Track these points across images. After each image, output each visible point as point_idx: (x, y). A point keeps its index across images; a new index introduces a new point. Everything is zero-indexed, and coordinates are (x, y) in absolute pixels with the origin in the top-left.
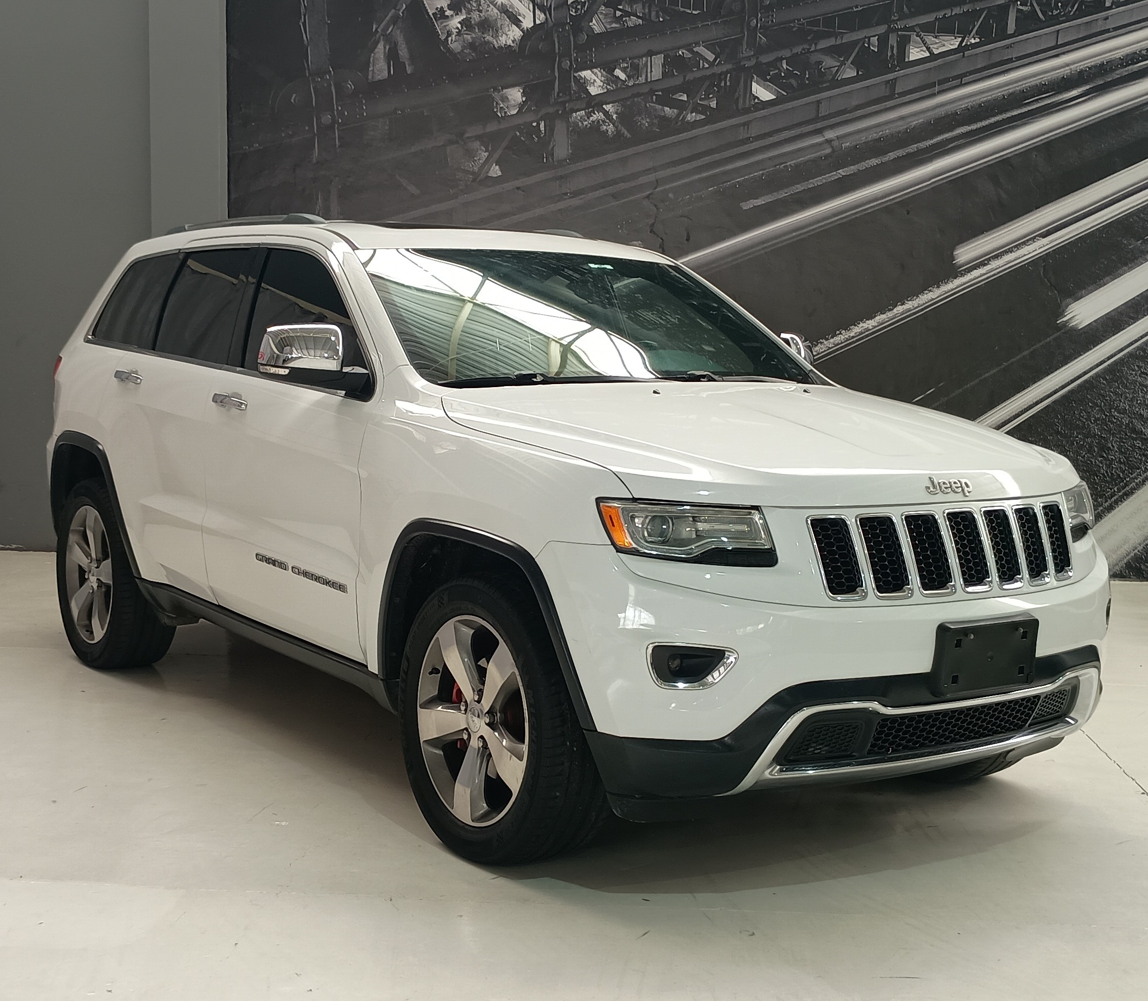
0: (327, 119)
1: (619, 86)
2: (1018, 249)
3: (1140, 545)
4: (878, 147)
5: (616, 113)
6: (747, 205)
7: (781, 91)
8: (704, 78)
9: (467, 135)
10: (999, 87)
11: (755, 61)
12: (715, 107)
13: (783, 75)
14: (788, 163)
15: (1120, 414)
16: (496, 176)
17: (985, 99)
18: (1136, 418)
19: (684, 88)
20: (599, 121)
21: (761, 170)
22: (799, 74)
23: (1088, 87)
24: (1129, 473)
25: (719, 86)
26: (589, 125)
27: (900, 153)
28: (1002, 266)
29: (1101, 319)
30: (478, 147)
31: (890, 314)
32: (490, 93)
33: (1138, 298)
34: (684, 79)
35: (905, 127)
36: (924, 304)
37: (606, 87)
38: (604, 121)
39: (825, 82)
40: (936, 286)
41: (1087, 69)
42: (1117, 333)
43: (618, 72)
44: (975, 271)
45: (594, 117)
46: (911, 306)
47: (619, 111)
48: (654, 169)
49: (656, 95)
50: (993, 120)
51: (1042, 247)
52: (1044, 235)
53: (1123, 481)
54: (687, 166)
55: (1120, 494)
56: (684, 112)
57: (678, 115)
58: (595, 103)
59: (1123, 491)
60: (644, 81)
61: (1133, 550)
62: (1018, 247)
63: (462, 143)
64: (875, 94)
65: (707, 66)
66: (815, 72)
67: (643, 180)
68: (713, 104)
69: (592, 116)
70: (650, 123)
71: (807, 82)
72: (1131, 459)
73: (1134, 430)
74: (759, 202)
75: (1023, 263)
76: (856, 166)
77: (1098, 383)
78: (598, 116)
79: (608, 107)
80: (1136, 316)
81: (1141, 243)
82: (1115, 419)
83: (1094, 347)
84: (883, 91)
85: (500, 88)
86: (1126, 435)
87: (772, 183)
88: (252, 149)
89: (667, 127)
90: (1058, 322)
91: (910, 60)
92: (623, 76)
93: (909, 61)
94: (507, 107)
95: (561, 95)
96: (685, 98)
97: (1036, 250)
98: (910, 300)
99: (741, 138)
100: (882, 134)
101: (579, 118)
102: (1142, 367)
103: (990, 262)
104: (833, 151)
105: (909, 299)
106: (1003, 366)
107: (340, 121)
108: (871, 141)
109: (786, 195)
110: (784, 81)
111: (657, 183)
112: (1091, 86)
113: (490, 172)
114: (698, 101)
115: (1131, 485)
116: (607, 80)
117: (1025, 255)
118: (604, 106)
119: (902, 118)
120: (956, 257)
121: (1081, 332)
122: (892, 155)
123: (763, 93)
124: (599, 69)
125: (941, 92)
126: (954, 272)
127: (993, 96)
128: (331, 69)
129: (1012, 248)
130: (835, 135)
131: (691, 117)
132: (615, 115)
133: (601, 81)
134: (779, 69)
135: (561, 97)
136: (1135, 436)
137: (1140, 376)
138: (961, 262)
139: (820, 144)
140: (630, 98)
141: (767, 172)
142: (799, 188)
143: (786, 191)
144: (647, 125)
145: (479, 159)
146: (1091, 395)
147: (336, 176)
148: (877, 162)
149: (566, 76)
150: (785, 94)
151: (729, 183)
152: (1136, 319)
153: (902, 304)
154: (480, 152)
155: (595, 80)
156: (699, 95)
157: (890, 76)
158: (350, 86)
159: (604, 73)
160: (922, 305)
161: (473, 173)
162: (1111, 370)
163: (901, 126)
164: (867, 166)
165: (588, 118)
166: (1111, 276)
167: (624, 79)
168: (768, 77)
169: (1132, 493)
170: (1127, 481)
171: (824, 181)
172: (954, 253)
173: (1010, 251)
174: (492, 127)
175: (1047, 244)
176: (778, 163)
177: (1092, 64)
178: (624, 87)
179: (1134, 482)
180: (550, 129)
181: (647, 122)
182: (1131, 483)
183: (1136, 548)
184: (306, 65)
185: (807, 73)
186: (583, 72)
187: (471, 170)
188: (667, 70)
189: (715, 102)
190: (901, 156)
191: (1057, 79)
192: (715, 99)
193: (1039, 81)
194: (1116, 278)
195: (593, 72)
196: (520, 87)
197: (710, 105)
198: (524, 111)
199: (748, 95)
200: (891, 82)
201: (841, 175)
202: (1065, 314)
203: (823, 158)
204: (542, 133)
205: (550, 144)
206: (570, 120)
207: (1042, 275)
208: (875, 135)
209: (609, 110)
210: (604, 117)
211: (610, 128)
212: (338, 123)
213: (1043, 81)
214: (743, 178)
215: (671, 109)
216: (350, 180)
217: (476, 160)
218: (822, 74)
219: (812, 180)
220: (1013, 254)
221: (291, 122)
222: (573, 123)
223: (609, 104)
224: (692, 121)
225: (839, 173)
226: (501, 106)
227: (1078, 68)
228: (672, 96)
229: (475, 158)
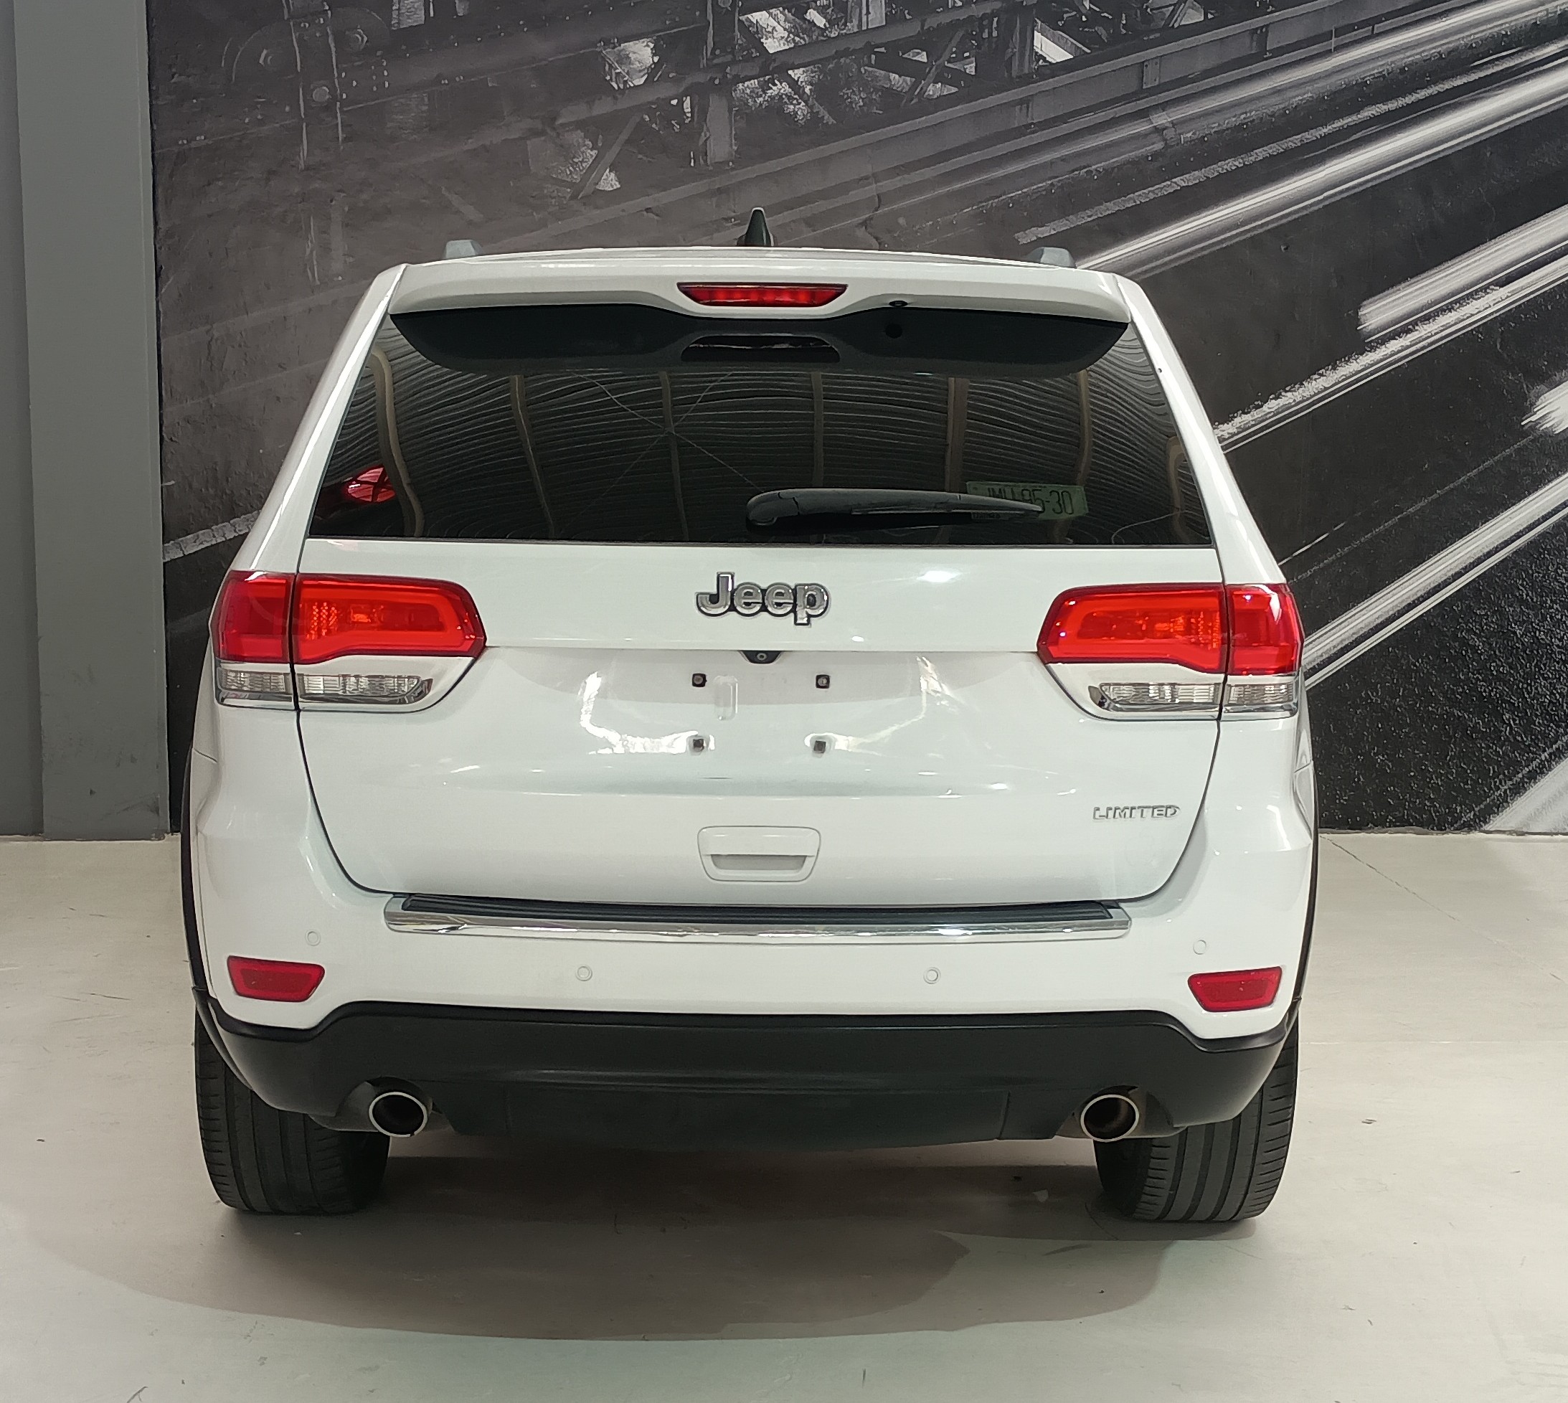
0: (321, 93)
1: (814, 37)
2: (1462, 305)
4: (1238, 139)
5: (811, 84)
6: (1027, 237)
7: (1080, 46)
8: (955, 25)
9: (559, 121)
10: (1432, 39)
12: (973, 73)
13: (1084, 19)
14: (1094, 167)
16: (611, 189)
17: (1409, 59)
19: (924, 41)
20: (781, 96)
21: (1050, 179)
22: (1110, 17)
25: (979, 38)
26: (765, 104)
27: (1274, 149)
28: (1436, 334)
30: (580, 140)
31: (1256, 414)
32: (598, 50)
34: (923, 26)
35: (1282, 106)
36: (1312, 396)
37: (793, 39)
38: (789, 97)
39: (1153, 31)
40: (1330, 367)
43: (813, 15)
44: (1393, 342)
45: (774, 91)
46: (1291, 401)
47: (815, 80)
48: (876, 177)
49: (875, 53)
50: (1422, 94)
51: (1499, 302)
52: (1503, 283)
54: (928, 173)
56: (923, 82)
57: (914, 86)
58: (775, 67)
60: (856, 30)
62: (1461, 302)
63: (553, 134)
64: (1233, 53)
65: (960, 3)
66: (1136, 13)
67: (855, 195)
68: (971, 69)
69: (771, 89)
70: (867, 100)
74: (1046, 231)
75: (1470, 329)
76: (1203, 170)
78: (781, 88)
79: (796, 74)
84: (1247, 47)
85: (616, 40)
87: (1070, 199)
88: (193, 145)
89: (895, 106)
90: (1523, 424)
92: (820, 22)
94: (628, 73)
95: (718, 52)
96: (923, 57)
97: (1490, 306)
98: (1289, 391)
99: (1016, 125)
100: (1244, 118)
101: (748, 91)
103: (1417, 328)
104: (1167, 146)
105: (1287, 389)
106: (1435, 496)
107: (344, 96)
108: (1227, 129)
109: (1089, 219)
110: (1086, 30)
111: (881, 200)
113: (602, 182)
114: (946, 64)
116: (795, 27)
118: (790, 72)
119: (1277, 91)
120: (1362, 319)
122: (1260, 154)
123: (1051, 50)
124: (781, 9)
125: (1340, 48)
126: (1361, 344)
127: (1423, 55)
128: (327, 8)
129: (1451, 303)
130: (1169, 120)
131: (934, 90)
132: (809, 87)
133: (785, 29)
134: (1079, 11)
135: (718, 56)
138: (1370, 327)
139: (1145, 135)
140: (833, 58)
141: (1059, 181)
142: (1111, 207)
143: (1089, 213)
144: (861, 104)
147: (340, 191)
148: (1237, 163)
149: (725, 20)
150: (1089, 51)
151: (996, 200)
153: (1276, 398)
154: (583, 149)
155: (774, 28)
156: (947, 52)
157: (1258, 22)
158: (361, 38)
159: (790, 15)
160: (1308, 399)
161: (571, 185)
163: (1276, 105)
164: (1220, 170)
165: (764, 92)
167: (822, 26)
168: (1061, 23)
171: (1152, 196)
172: (1360, 313)
173: (1449, 308)
174: (603, 107)
175: (1508, 297)
176: (1078, 166)
178: (823, 38)
180: (701, 111)
181: (861, 98)
185: (1124, 15)
186: (754, 14)
187: (569, 180)
188: (894, 12)
189: (974, 64)
190: (1275, 153)
191: (1525, 26)
192: (974, 59)
193: (1496, 29)
195: (770, 14)
196: (650, 39)
197: (965, 69)
198: (655, 79)
199: (1027, 53)
200: (1261, 31)
201: (1178, 185)
202: (1535, 410)
203: (1150, 158)
204: (688, 117)
205: (700, 135)
206: (733, 94)
207: (1498, 346)
208: (1234, 119)
209: (799, 78)
210: (790, 90)
211: (799, 108)
212: (342, 100)
213: (1503, 29)
214: (1020, 192)
215: (900, 76)
216: (364, 196)
217: (577, 163)
218: (1147, 19)
219: (1132, 195)
220: (1454, 313)
221: (260, 97)
222: (739, 100)
223: (799, 68)
224: (935, 97)
225: (1175, 183)
226: (617, 71)
227: (1559, 8)
228: (903, 54)
229: (576, 160)
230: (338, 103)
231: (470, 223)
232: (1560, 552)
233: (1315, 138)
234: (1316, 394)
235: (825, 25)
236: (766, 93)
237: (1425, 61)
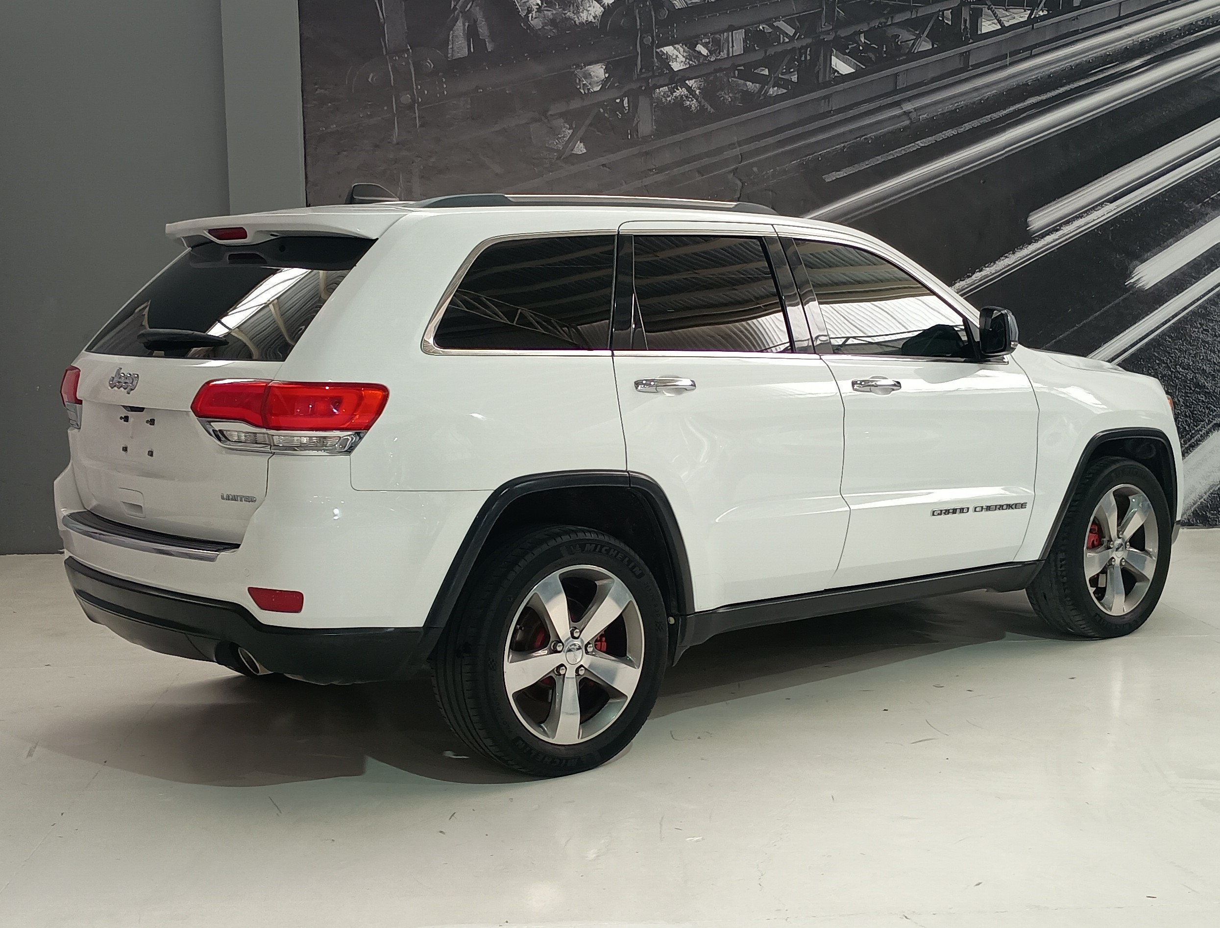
0: (406, 98)
2: (1088, 215)
3: (1205, 493)
4: (954, 118)
5: (699, 88)
6: (830, 178)
7: (859, 64)
8: (784, 53)
9: (550, 113)
10: (1066, 58)
11: (834, 35)
12: (796, 81)
13: (861, 48)
14: (869, 136)
15: (1185, 369)
16: (581, 153)
17: (1053, 70)
18: (1199, 373)
19: (765, 62)
20: (682, 96)
21: (843, 143)
22: (877, 47)
23: (1149, 57)
24: (1194, 425)
25: (799, 60)
26: (672, 101)
27: (976, 123)
28: (1073, 232)
29: (1165, 280)
31: (969, 281)
32: (572, 70)
33: (1200, 259)
34: (766, 53)
35: (979, 98)
36: (1001, 270)
37: (689, 63)
38: (687, 97)
39: (902, 55)
40: (1011, 252)
41: (1148, 40)
42: (1181, 293)
43: (700, 48)
44: (1048, 237)
45: (677, 93)
46: (989, 273)
47: (702, 86)
48: (740, 144)
49: (738, 70)
50: (1061, 90)
51: (1110, 212)
52: (1112, 201)
53: (1189, 434)
54: (771, 140)
55: (1186, 446)
56: (766, 87)
57: (761, 89)
58: (677, 79)
59: (1190, 443)
60: (726, 56)
61: (1200, 499)
62: (1087, 212)
63: (546, 121)
64: (950, 67)
65: (787, 40)
66: (892, 45)
67: (728, 154)
68: (795, 78)
69: (676, 92)
70: (733, 98)
71: (885, 55)
72: (1195, 412)
73: (1197, 385)
74: (841, 174)
75: (1093, 228)
76: (934, 137)
77: (1164, 341)
78: (681, 91)
79: (690, 83)
80: (1197, 276)
81: (1201, 206)
82: (1180, 374)
83: (1160, 306)
84: (958, 64)
85: (583, 65)
86: (1191, 389)
87: (854, 155)
88: (329, 130)
89: (750, 101)
90: (1126, 284)
91: (983, 32)
92: (705, 52)
93: (981, 34)
94: (590, 84)
95: (643, 71)
96: (766, 72)
97: (1105, 215)
98: (987, 267)
99: (822, 112)
100: (957, 106)
101: (662, 94)
102: (1203, 324)
103: (1062, 228)
104: (912, 123)
105: (986, 265)
106: (1075, 328)
107: (420, 100)
108: (947, 112)
109: (867, 167)
110: (863, 55)
111: (743, 157)
112: (1152, 56)
113: (575, 149)
114: (780, 76)
115: (1197, 437)
116: (689, 55)
117: (1094, 220)
118: (687, 82)
119: (976, 89)
120: (1030, 223)
121: (1148, 292)
122: (967, 126)
123: (842, 67)
124: (681, 44)
125: (1012, 64)
126: (1029, 238)
127: (1061, 67)
128: (409, 48)
129: (1081, 213)
130: (913, 107)
131: (773, 91)
132: (698, 91)
133: (683, 56)
134: (857, 43)
135: (644, 73)
136: (1198, 390)
137: (1202, 333)
138: (1035, 228)
139: (899, 116)
140: (712, 73)
141: (848, 144)
142: (880, 159)
143: (867, 163)
144: (730, 100)
145: (564, 137)
146: (1158, 353)
147: (418, 157)
148: (953, 132)
149: (648, 51)
150: (864, 67)
151: (811, 156)
152: (1197, 279)
153: (980, 271)
154: (564, 129)
155: (677, 56)
156: (780, 69)
157: (964, 49)
158: (430, 64)
159: (686, 48)
160: (999, 271)
161: (558, 151)
162: (1175, 328)
163: (976, 97)
164: (943, 136)
165: (672, 94)
166: (1174, 238)
167: (706, 54)
168: (847, 51)
169: (1198, 445)
170: (1192, 433)
171: (903, 152)
172: (1028, 220)
173: (1081, 216)
174: (575, 104)
175: (1115, 209)
176: (859, 135)
177: (1153, 34)
178: (706, 62)
179: (1199, 434)
180: (634, 106)
181: (730, 97)
182: (1196, 435)
183: (1202, 497)
184: (383, 44)
185: (884, 46)
186: (665, 48)
187: (556, 148)
188: (748, 45)
189: (796, 76)
190: (976, 126)
191: (1121, 49)
192: (796, 73)
193: (1104, 52)
194: (1179, 240)
195: (675, 48)
196: (602, 64)
197: (791, 79)
198: (607, 87)
199: (828, 69)
200: (966, 54)
201: (919, 146)
202: (1133, 276)
203: (902, 130)
204: (626, 110)
205: (634, 120)
206: (653, 96)
207: (1110, 238)
208: (951, 106)
209: (692, 85)
210: (687, 93)
211: (693, 103)
212: (418, 103)
213: (1108, 52)
214: (825, 151)
215: (753, 83)
216: (433, 160)
217: (560, 138)
218: (898, 47)
219: (891, 152)
220: (1083, 219)
221: (369, 102)
222: (657, 98)
223: (692, 79)
224: (774, 95)
225: (917, 144)
226: (584, 83)
227: (1140, 39)
228: (754, 70)
229: (559, 136)
230: (416, 105)
231: (497, 174)
232: (1149, 360)
233: (999, 117)
234: (1003, 269)
235: (707, 54)
236: (673, 95)
237: (1062, 71)
